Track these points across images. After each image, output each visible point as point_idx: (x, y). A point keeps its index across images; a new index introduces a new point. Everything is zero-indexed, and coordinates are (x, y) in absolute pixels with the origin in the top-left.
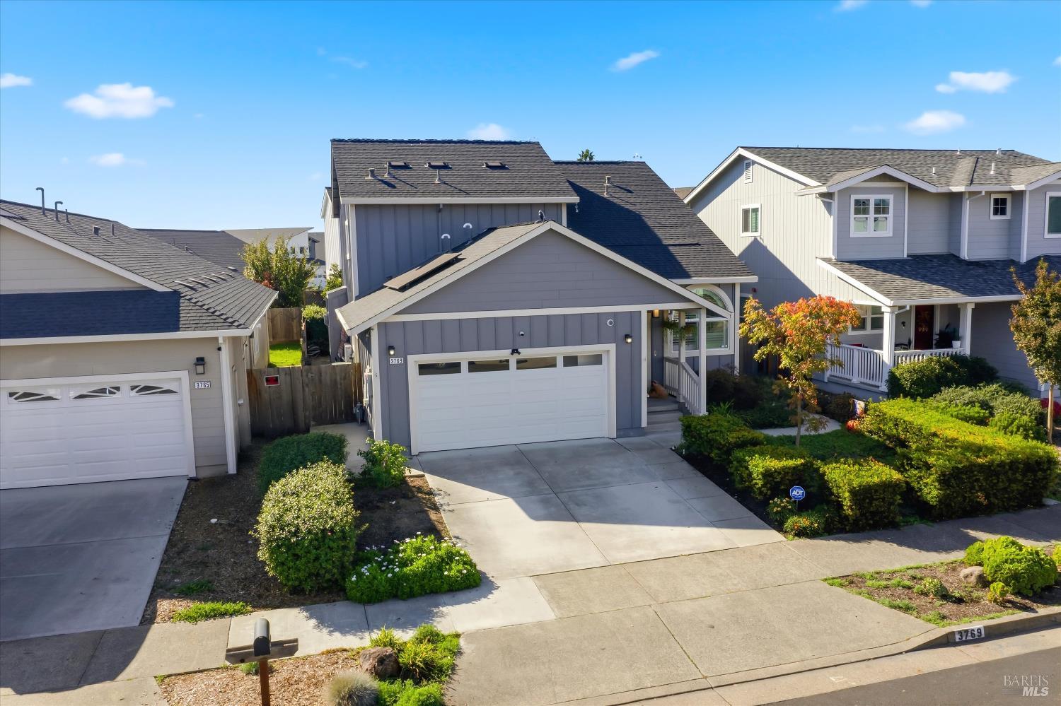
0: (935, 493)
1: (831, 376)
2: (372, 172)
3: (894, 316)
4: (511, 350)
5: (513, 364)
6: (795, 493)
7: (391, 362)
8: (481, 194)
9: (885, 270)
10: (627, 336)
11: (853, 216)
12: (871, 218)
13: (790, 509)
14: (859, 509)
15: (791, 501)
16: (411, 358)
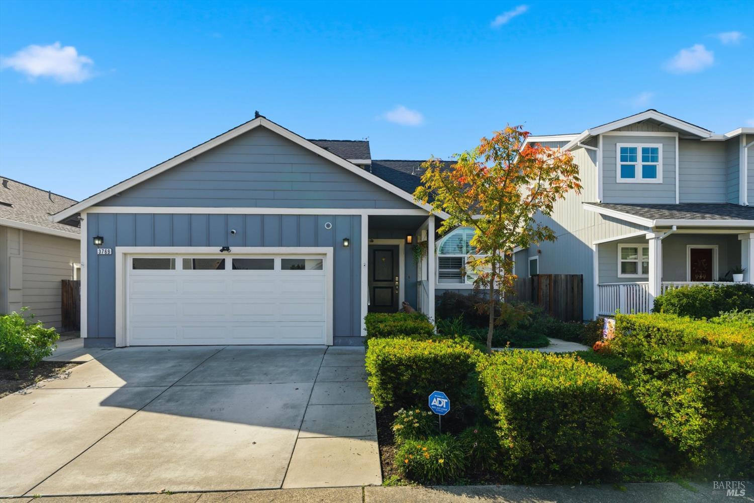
0: (696, 422)
1: (599, 315)
3: (660, 242)
4: (221, 248)
5: (229, 264)
7: (98, 252)
9: (653, 208)
10: (345, 240)
11: (619, 163)
12: (639, 165)
13: (414, 427)
14: (530, 439)
15: (424, 414)
16: (119, 250)
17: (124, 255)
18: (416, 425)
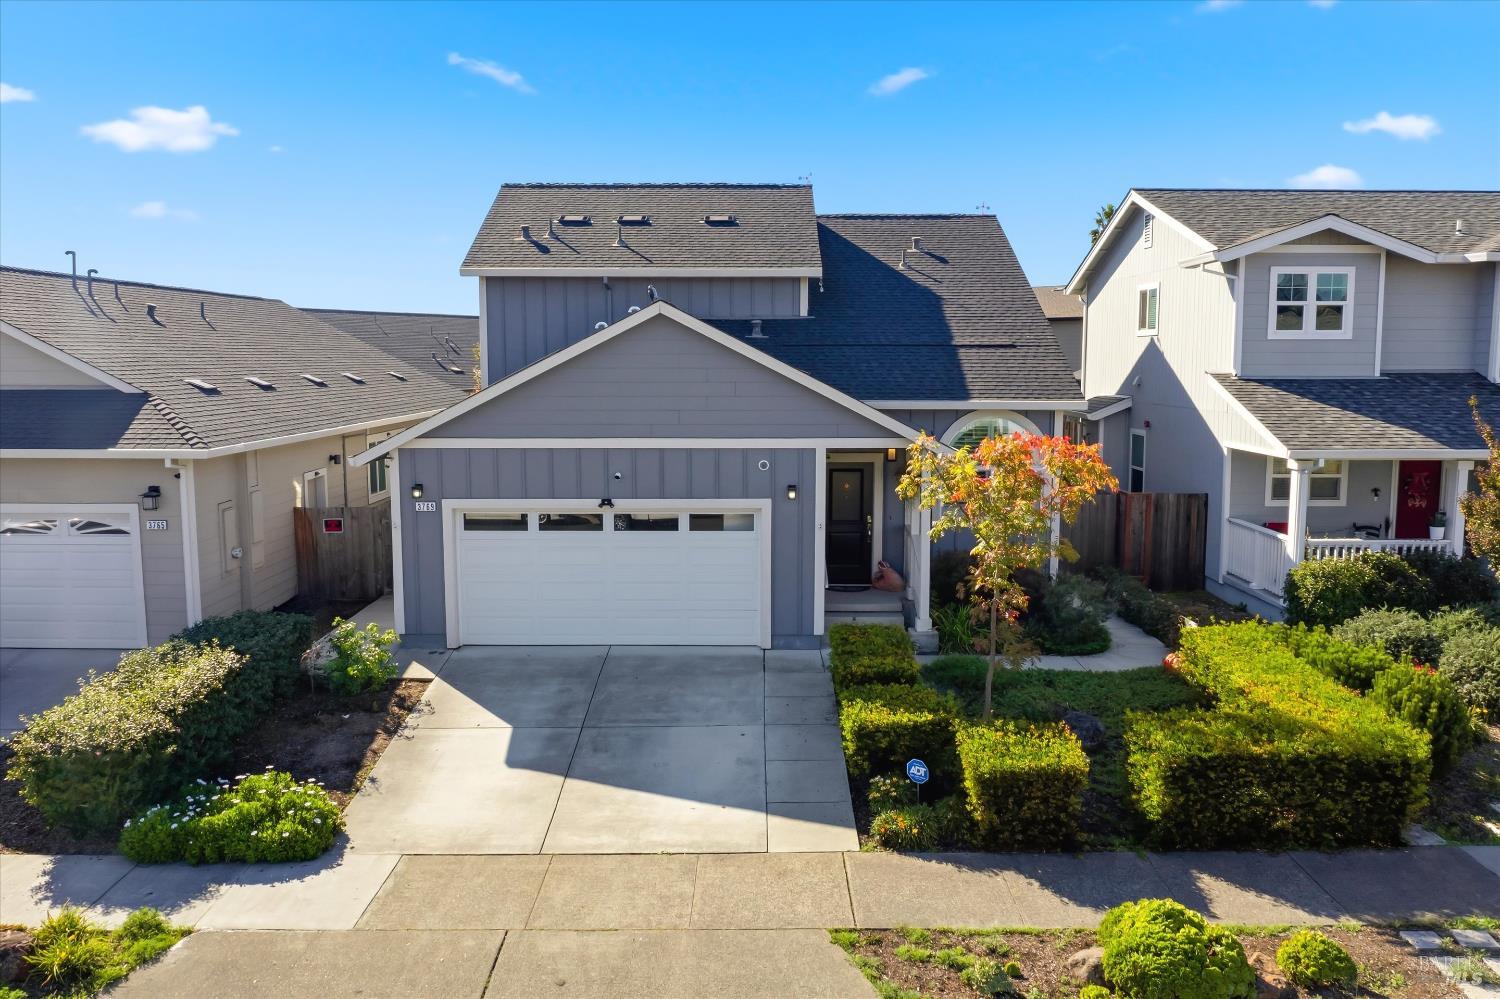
0: (1158, 799)
2: (525, 230)
3: (1305, 477)
4: (599, 501)
5: (608, 521)
6: (914, 770)
7: (417, 507)
8: (673, 264)
9: (1319, 398)
10: (791, 488)
11: (1274, 303)
12: (1310, 306)
13: (891, 797)
14: (998, 812)
15: (902, 783)
16: (447, 505)
17: (453, 510)
18: (894, 794)
